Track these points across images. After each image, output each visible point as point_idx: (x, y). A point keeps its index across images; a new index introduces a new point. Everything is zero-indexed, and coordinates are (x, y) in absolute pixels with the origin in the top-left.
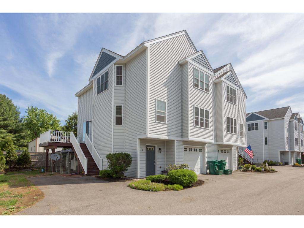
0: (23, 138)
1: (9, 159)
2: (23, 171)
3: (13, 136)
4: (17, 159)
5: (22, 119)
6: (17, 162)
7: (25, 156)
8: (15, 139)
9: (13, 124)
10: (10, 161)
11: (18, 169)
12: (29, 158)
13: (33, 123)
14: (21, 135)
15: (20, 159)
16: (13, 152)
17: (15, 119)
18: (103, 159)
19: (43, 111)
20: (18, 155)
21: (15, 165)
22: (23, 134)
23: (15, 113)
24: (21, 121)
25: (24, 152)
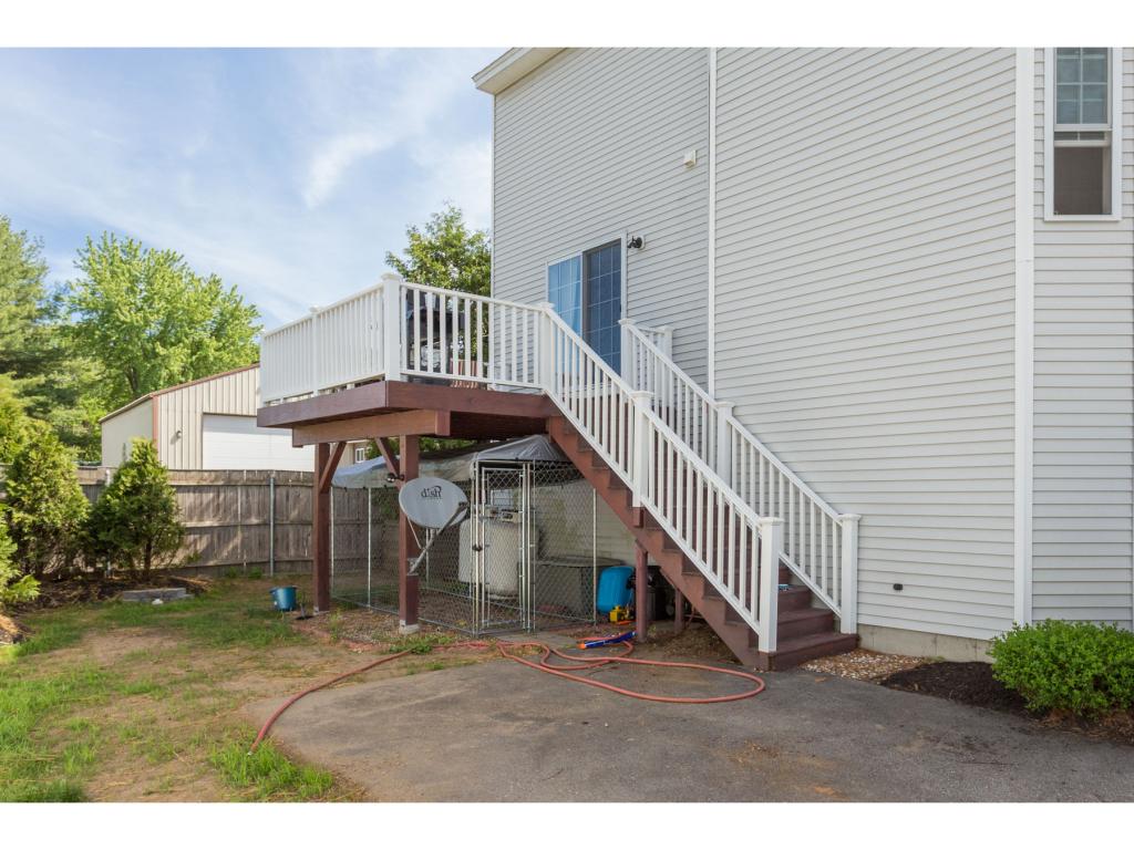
0: (67, 398)
1: (30, 518)
2: (130, 597)
3: (16, 386)
4: (84, 515)
5: (57, 298)
6: (83, 538)
7: (143, 497)
8: (27, 401)
9: (13, 327)
10: (38, 529)
11: (94, 590)
12: (166, 507)
13: (118, 319)
14: (54, 382)
15: (102, 519)
16: (55, 466)
17: (22, 300)
18: (866, 521)
19: (170, 258)
20: (86, 488)
21: (71, 555)
22: (65, 381)
23: (21, 269)
24: (49, 312)
25: (132, 465)
